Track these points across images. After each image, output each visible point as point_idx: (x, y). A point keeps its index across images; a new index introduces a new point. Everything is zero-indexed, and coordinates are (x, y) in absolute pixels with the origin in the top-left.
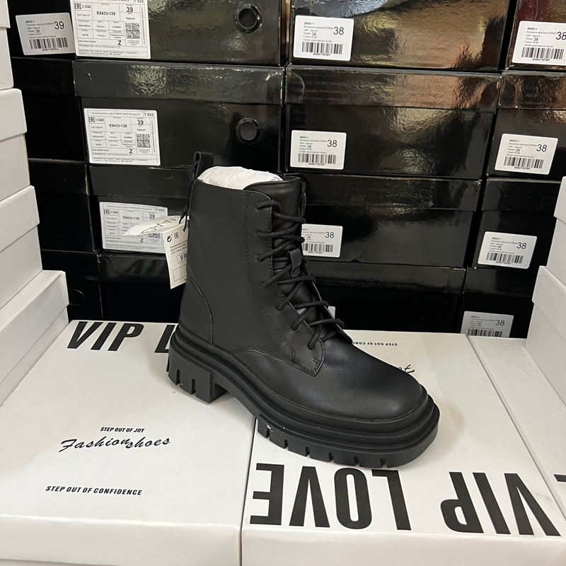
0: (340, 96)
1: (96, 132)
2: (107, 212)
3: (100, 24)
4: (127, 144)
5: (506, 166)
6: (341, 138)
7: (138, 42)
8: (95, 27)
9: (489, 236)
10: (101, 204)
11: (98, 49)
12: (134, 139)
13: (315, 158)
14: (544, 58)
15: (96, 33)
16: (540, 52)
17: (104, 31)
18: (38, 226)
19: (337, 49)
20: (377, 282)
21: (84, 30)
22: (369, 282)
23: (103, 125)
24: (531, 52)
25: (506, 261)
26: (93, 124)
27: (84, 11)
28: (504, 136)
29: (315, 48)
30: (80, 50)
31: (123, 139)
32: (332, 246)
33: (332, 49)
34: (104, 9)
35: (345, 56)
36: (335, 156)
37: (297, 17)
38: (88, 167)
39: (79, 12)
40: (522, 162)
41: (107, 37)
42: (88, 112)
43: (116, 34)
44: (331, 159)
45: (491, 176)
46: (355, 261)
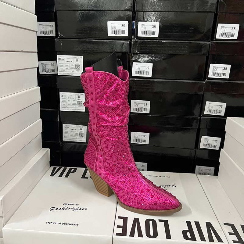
0: (148, 89)
1: (63, 100)
2: (65, 127)
3: (67, 65)
4: (74, 104)
5: (208, 113)
6: (148, 103)
7: (79, 71)
8: (65, 66)
9: (203, 138)
10: (63, 124)
11: (66, 73)
12: (76, 102)
13: (139, 109)
14: (220, 76)
15: (65, 68)
16: (218, 74)
17: (68, 67)
18: (42, 132)
19: (147, 73)
20: (162, 154)
21: (61, 67)
22: (159, 154)
23: (66, 98)
24: (215, 74)
25: (210, 147)
26: (62, 97)
27: (62, 61)
28: (207, 102)
29: (139, 73)
30: (59, 73)
31: (73, 102)
32: (146, 140)
33: (145, 73)
34: (68, 60)
35: (150, 75)
36: (146, 109)
37: (133, 63)
38: (59, 112)
39: (60, 61)
40: (214, 111)
41: (69, 69)
42: (61, 93)
43: (72, 68)
44: (145, 110)
45: (203, 116)
46: (155, 146)
